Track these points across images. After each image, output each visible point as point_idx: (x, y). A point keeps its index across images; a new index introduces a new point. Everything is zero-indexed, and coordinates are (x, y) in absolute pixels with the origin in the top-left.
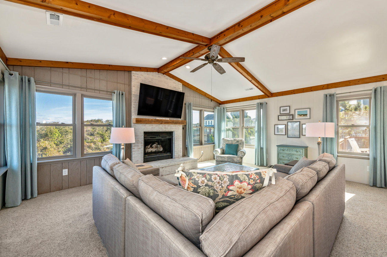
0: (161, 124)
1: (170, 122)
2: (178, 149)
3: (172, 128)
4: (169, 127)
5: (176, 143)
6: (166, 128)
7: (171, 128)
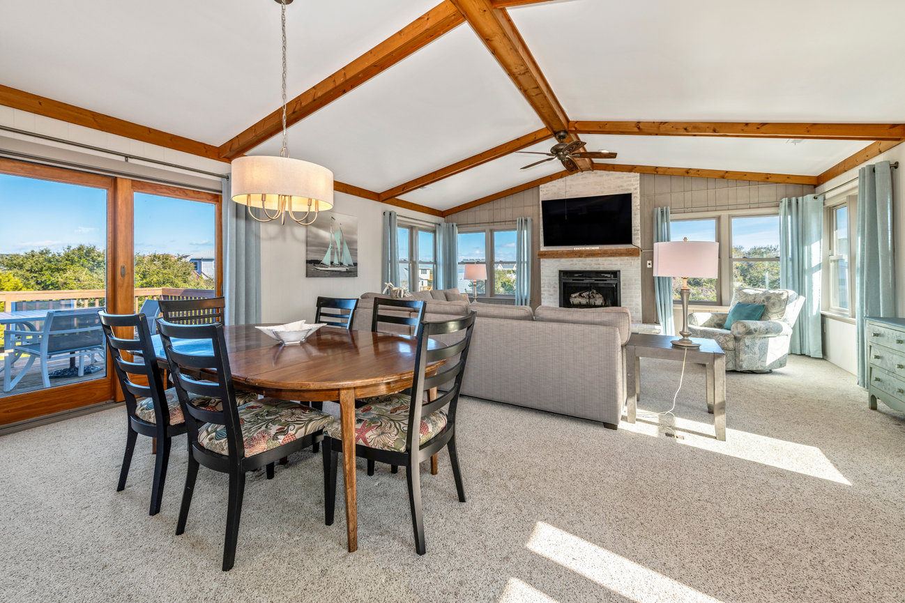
0: (580, 257)
1: (599, 254)
2: (630, 305)
3: (614, 263)
4: (606, 263)
5: (624, 293)
6: (599, 264)
7: (612, 264)
